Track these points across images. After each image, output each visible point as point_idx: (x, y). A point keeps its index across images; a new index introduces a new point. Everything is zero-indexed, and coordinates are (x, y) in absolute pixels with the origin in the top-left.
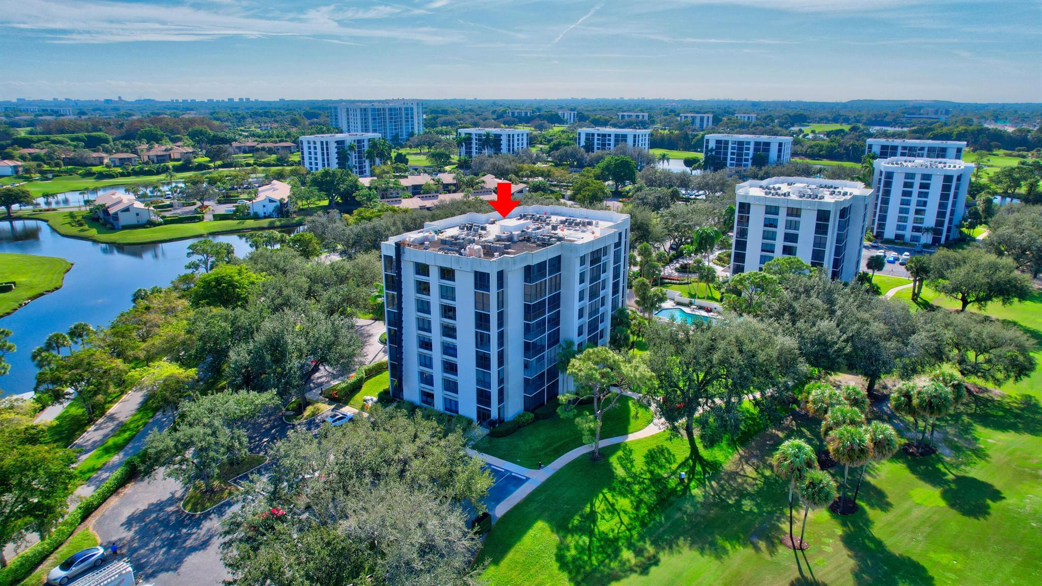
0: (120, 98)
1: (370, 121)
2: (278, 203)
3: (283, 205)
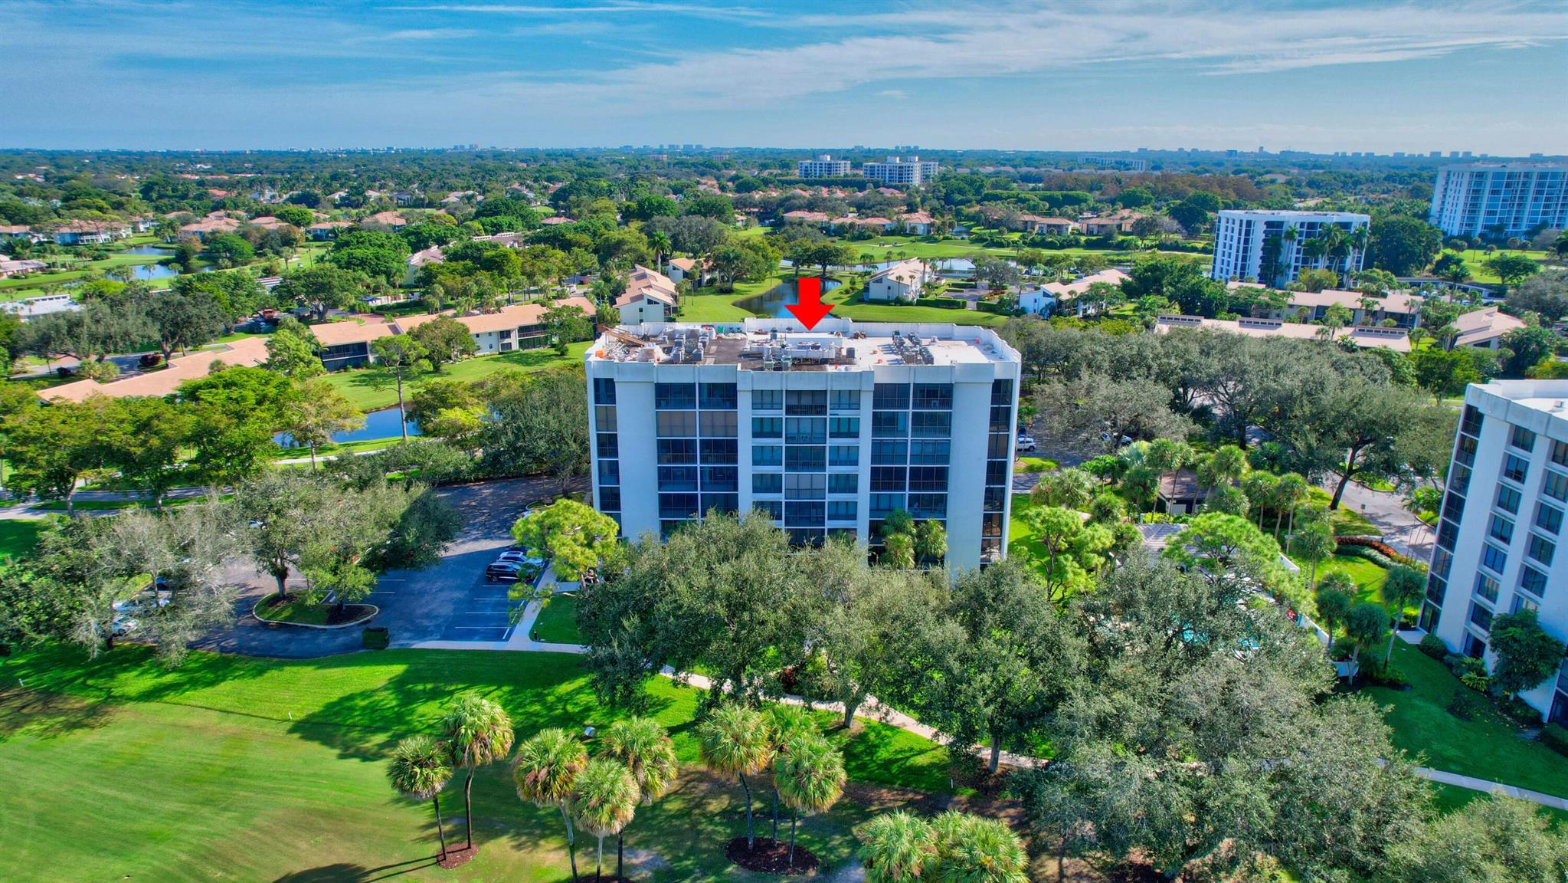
0: (1261, 148)
1: (1486, 195)
2: (1054, 300)
3: (1060, 303)
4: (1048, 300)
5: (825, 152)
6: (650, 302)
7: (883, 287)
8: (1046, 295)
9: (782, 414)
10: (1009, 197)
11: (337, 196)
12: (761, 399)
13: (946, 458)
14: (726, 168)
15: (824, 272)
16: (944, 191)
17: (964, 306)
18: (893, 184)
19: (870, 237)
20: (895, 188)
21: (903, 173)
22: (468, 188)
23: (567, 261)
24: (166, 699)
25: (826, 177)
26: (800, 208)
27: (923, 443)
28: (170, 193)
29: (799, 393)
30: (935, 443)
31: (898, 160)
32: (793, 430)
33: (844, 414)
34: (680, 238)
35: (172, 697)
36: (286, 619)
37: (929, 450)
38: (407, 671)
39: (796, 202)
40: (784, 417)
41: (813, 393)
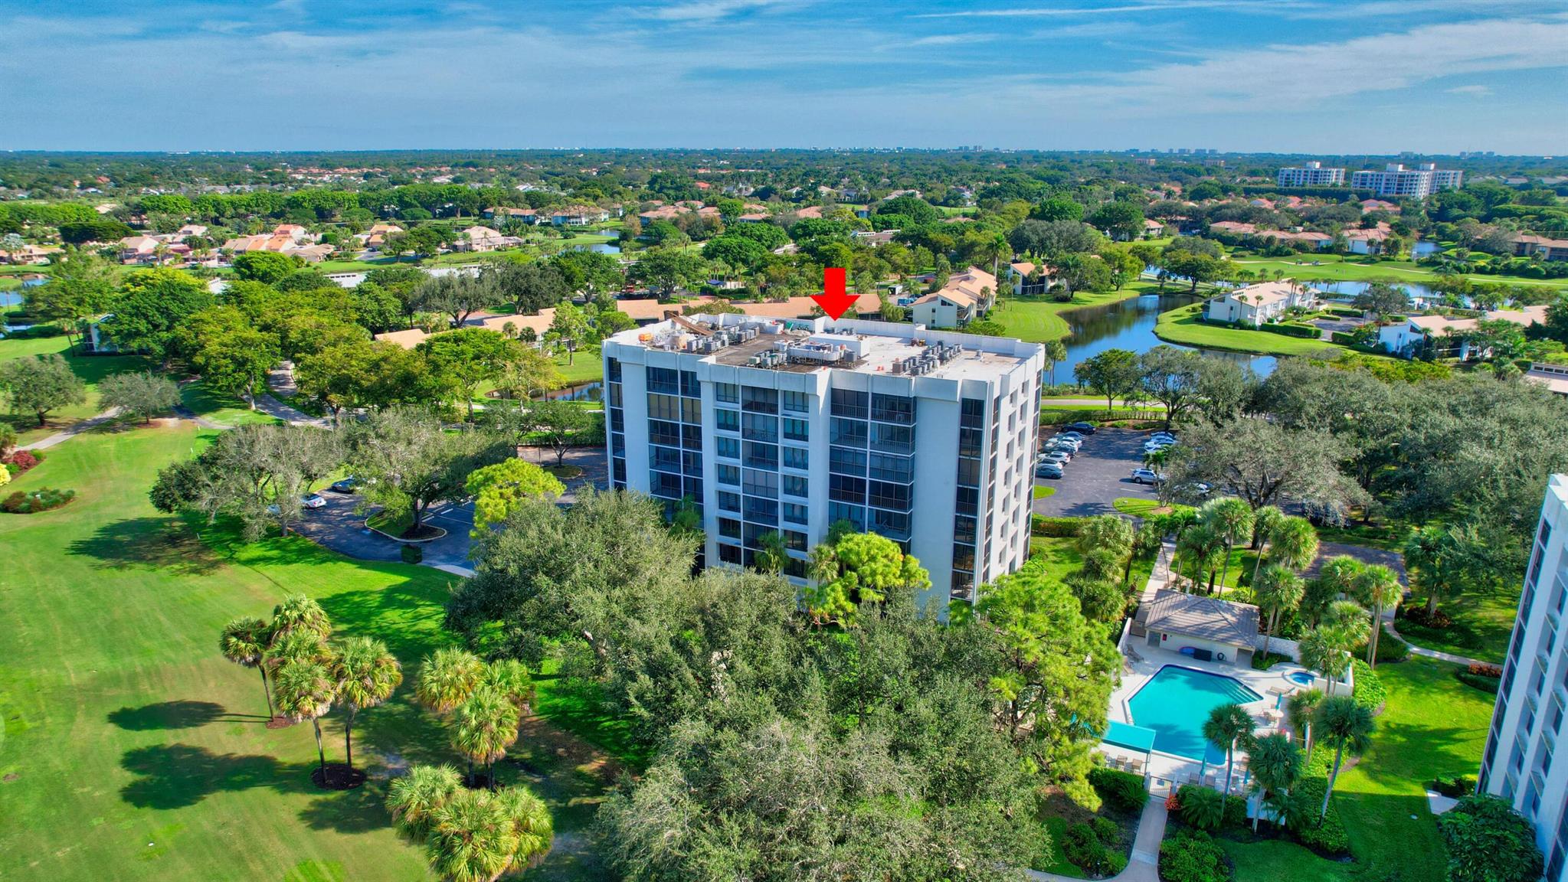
2: (1421, 337)
3: (1429, 341)
4: (1415, 337)
5: (1316, 158)
6: (944, 303)
7: (1226, 306)
8: (1413, 329)
9: (738, 408)
10: (1527, 213)
11: (794, 191)
12: (723, 391)
13: (910, 475)
14: (1209, 174)
15: (1194, 287)
16: (1438, 204)
17: (1317, 335)
18: (1388, 195)
19: (1288, 254)
20: (1389, 200)
21: (1403, 184)
22: (912, 187)
23: (908, 260)
24: (255, 567)
25: (1308, 186)
26: (1231, 219)
27: (883, 457)
28: (669, 185)
29: (753, 389)
30: (896, 459)
31: (1400, 168)
32: (749, 426)
33: (797, 415)
34: (1048, 242)
35: (260, 567)
36: (379, 528)
37: (889, 466)
38: (405, 583)
39: (1228, 212)
40: (741, 411)
41: (765, 390)
